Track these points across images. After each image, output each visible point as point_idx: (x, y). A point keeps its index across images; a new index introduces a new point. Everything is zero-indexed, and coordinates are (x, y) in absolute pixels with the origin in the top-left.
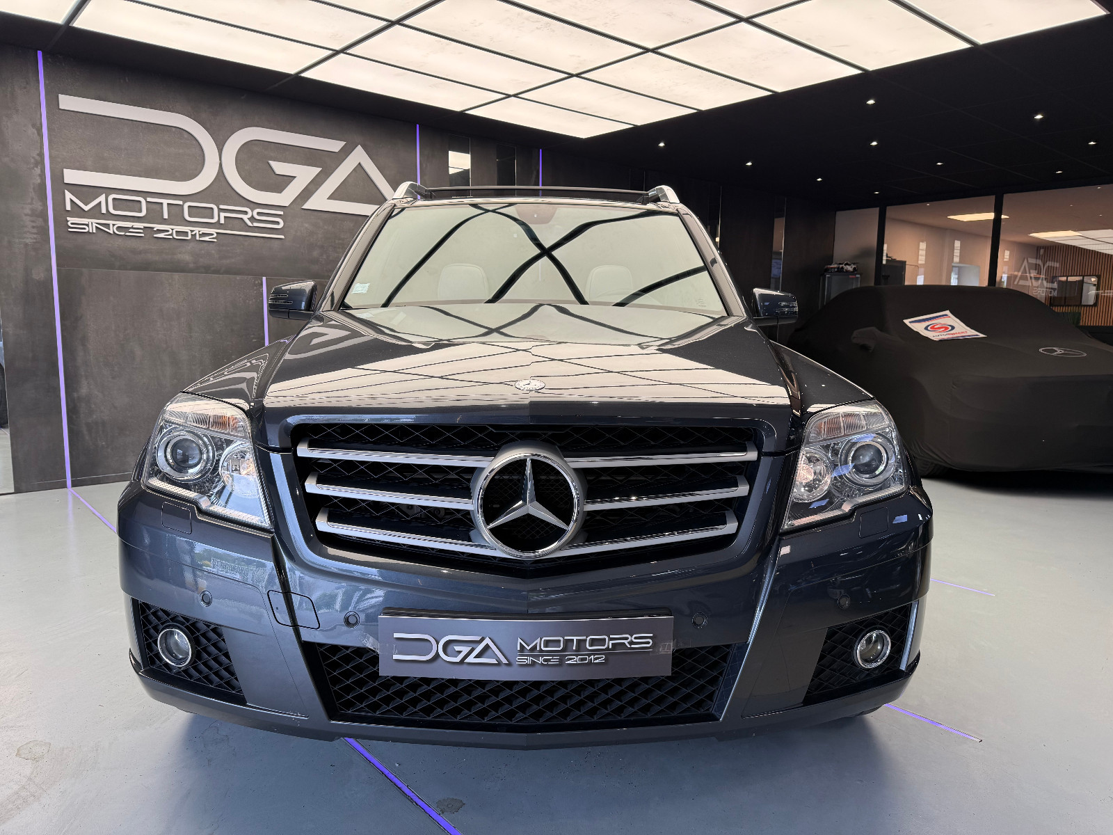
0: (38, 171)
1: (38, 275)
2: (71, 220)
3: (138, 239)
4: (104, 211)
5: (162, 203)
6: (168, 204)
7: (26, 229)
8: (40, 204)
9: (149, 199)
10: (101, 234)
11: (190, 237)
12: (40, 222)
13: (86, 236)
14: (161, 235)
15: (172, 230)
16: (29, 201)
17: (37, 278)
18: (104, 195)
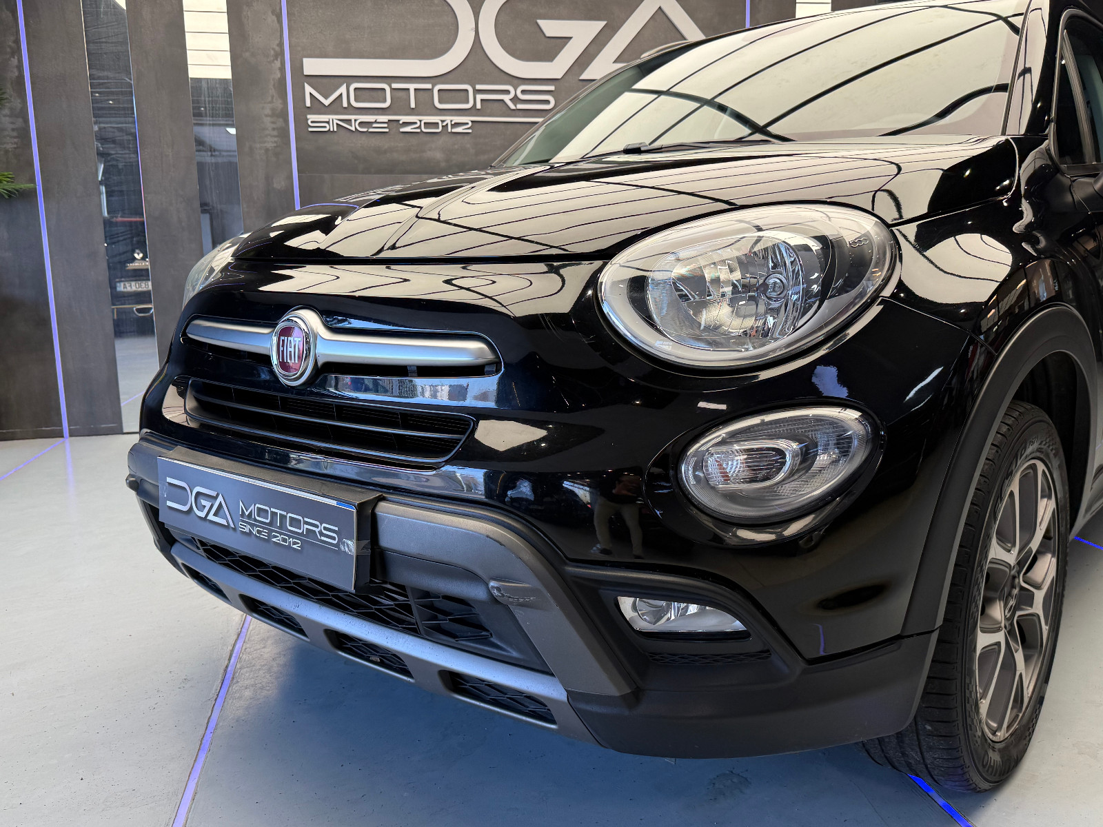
0: (278, 64)
1: (279, 184)
2: (311, 118)
3: (382, 136)
4: (345, 104)
5: (408, 89)
6: (415, 89)
7: (267, 132)
8: (280, 101)
9: (395, 86)
10: (342, 132)
11: (439, 130)
12: (280, 123)
13: (327, 136)
14: (408, 129)
15: (420, 121)
16: (270, 99)
17: (279, 188)
18: (344, 86)
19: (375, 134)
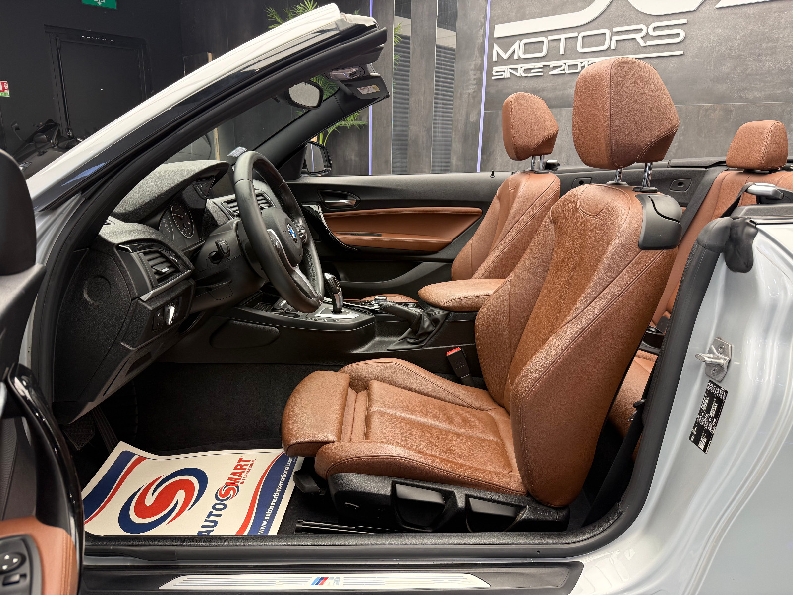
0: (482, 31)
1: (472, 118)
2: (496, 69)
3: (538, 79)
4: (516, 57)
5: (560, 39)
6: (565, 39)
7: (471, 82)
8: (480, 59)
9: (551, 38)
10: (513, 78)
11: (579, 69)
12: (478, 75)
13: (504, 82)
15: (565, 64)
16: (475, 58)
17: (472, 121)
18: (518, 41)
19: (533, 78)
